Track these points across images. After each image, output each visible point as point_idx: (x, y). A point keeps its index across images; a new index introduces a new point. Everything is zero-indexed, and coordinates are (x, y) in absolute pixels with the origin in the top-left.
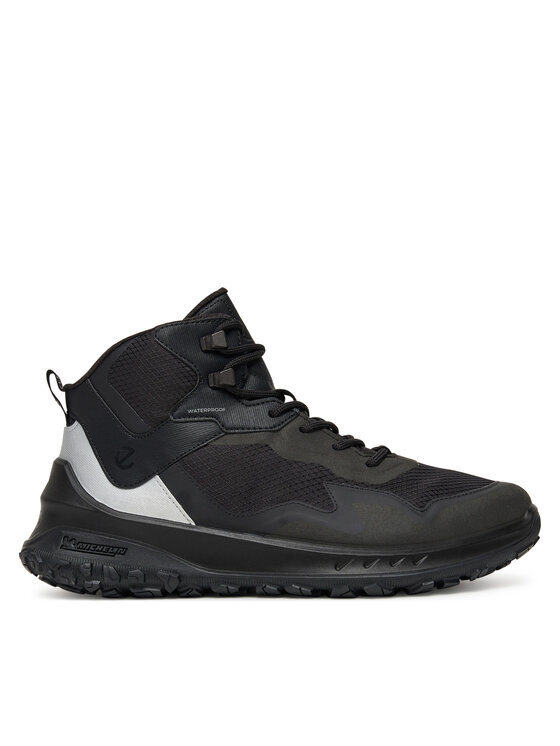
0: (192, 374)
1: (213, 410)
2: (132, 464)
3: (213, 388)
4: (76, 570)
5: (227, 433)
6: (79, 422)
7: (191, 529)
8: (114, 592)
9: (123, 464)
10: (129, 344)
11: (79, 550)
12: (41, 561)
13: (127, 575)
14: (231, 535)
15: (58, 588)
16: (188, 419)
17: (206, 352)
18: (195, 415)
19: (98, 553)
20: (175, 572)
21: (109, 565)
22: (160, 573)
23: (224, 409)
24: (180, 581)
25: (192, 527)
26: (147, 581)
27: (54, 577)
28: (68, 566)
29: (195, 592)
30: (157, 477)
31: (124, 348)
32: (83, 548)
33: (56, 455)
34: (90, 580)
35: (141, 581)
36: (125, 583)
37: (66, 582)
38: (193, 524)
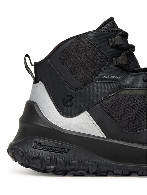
0: (105, 57)
1: (116, 77)
2: (72, 104)
3: (116, 66)
4: (42, 160)
5: (123, 90)
6: (42, 82)
7: (104, 140)
8: (62, 172)
9: (67, 104)
10: (71, 41)
11: (43, 149)
12: (22, 154)
13: (70, 164)
14: (126, 144)
15: (29, 169)
16: (103, 81)
17: (112, 47)
18: (106, 79)
19: (54, 151)
20: (95, 163)
21: (60, 158)
22: (87, 163)
23: (121, 77)
24: (98, 168)
25: (105, 139)
26: (80, 167)
27: (29, 163)
28: (37, 158)
29: (105, 174)
30: (86, 111)
31: (69, 43)
32: (45, 148)
33: (28, 99)
34: (49, 166)
35: (77, 167)
36: (68, 168)
37: (35, 166)
38: (105, 137)
